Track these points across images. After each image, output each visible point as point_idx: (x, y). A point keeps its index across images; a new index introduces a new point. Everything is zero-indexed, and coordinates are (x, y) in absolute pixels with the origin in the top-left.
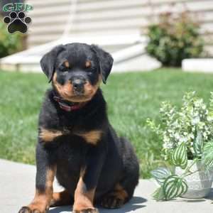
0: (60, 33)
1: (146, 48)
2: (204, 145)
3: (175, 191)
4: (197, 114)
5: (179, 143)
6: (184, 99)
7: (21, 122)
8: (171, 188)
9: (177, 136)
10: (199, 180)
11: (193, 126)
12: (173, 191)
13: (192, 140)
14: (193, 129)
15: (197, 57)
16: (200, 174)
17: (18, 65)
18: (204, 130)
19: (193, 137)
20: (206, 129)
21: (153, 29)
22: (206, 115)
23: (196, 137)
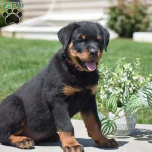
0: (46, 10)
1: (108, 23)
2: (130, 97)
3: (108, 130)
4: (125, 74)
5: (112, 95)
6: (117, 63)
7: (6, 75)
8: (104, 127)
9: (110, 90)
10: (126, 123)
11: (122, 83)
12: (106, 130)
13: (121, 93)
14: (122, 85)
15: (144, 31)
16: (126, 118)
17: (14, 33)
18: (130, 86)
19: (122, 91)
20: (132, 85)
21: (113, 9)
22: (132, 75)
23: (124, 91)
